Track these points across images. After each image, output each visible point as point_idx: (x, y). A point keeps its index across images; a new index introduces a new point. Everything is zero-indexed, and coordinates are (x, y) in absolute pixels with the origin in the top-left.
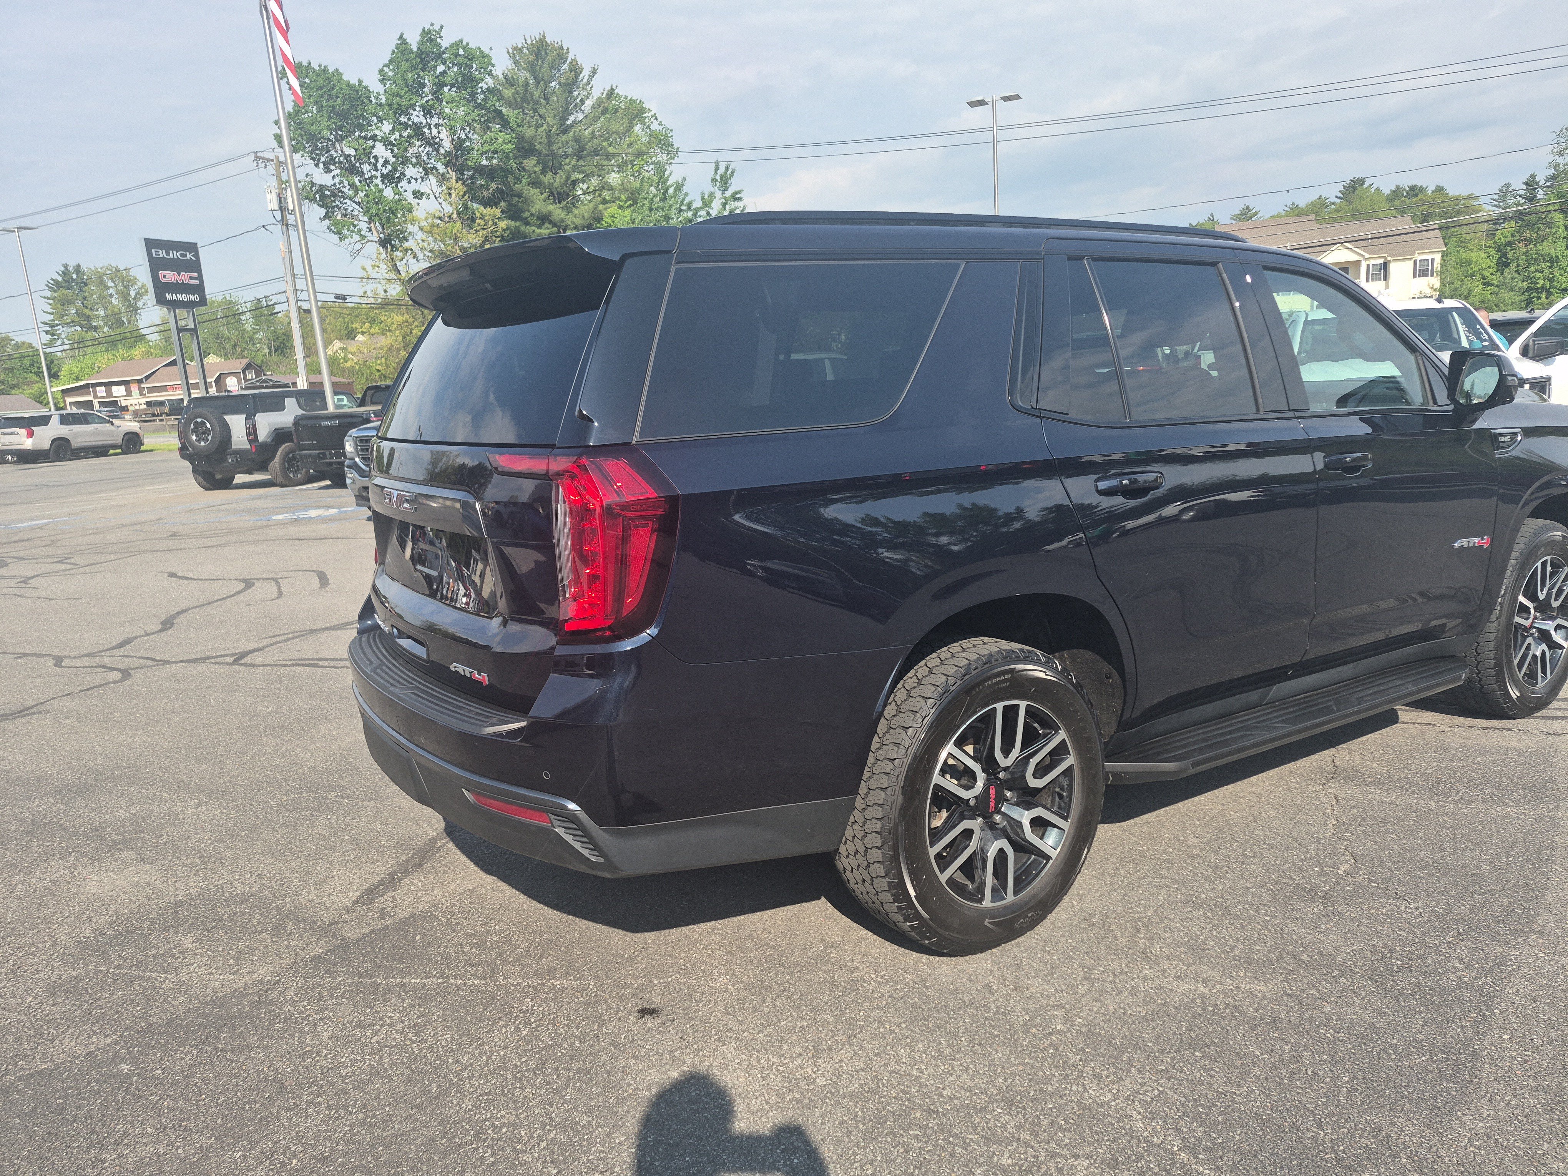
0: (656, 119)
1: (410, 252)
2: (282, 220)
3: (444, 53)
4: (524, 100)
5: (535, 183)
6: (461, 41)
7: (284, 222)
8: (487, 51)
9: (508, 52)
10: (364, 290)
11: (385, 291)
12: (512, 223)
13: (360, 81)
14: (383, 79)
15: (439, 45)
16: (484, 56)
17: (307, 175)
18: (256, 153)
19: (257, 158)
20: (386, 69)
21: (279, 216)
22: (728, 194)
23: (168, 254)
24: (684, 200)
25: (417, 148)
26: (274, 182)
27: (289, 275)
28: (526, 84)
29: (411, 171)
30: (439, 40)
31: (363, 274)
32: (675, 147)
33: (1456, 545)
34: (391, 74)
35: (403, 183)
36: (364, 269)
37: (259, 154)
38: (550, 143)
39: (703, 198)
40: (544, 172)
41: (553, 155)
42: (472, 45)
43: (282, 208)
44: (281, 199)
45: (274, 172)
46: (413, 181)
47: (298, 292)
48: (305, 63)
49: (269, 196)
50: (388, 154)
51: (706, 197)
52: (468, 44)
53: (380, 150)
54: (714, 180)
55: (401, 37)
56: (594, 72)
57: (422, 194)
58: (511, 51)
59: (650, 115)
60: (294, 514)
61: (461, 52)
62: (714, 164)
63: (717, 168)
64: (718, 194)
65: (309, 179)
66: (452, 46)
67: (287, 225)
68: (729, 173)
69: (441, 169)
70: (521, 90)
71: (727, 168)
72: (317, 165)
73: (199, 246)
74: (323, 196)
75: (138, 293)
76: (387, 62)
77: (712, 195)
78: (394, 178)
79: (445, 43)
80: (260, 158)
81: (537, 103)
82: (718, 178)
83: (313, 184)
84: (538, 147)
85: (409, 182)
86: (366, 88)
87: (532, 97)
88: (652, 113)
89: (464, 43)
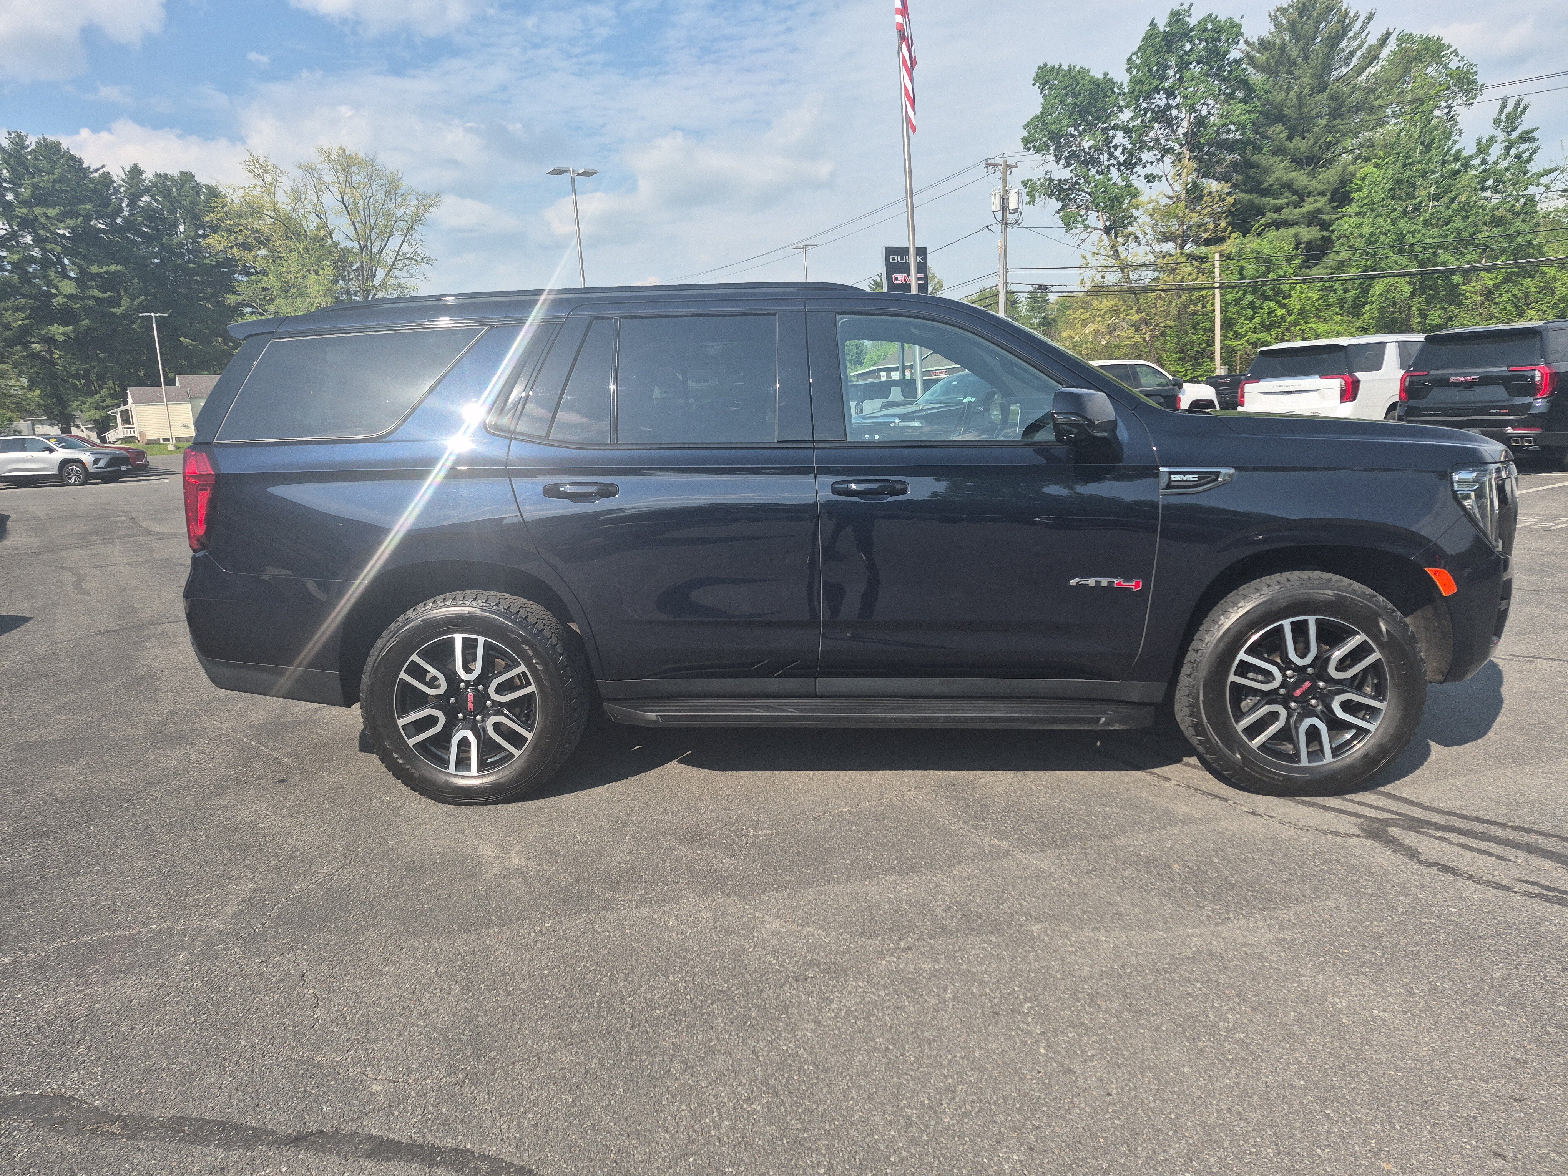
0: (1457, 55)
1: (1132, 237)
2: (1003, 220)
3: (1192, 30)
4: (1279, 62)
5: (1279, 151)
6: (1210, 15)
7: (1004, 222)
8: (1237, 20)
9: (1270, 15)
10: (1081, 277)
11: (1103, 277)
12: (1247, 197)
13: (1106, 74)
14: (1130, 68)
15: (1187, 24)
16: (1233, 25)
17: (1046, 173)
18: (987, 160)
19: (988, 165)
20: (1134, 58)
21: (999, 216)
22: (1514, 135)
23: (901, 259)
24: (1450, 149)
25: (1158, 130)
26: (999, 185)
27: (1002, 270)
28: (1284, 45)
29: (1146, 156)
30: (1187, 19)
31: (1081, 262)
32: (1479, 84)
33: (1073, 582)
34: (1138, 61)
35: (1138, 169)
36: (1084, 257)
37: (992, 161)
38: (1300, 106)
39: (1479, 144)
40: (1290, 138)
41: (1302, 117)
42: (1223, 18)
43: (1004, 208)
44: (1004, 200)
45: (1001, 176)
46: (1148, 165)
47: (1008, 285)
48: (1057, 67)
49: (993, 199)
50: (1126, 141)
51: (1484, 141)
52: (1216, 17)
53: (1120, 138)
54: (1497, 121)
55: (1152, 24)
56: (1370, 17)
57: (1154, 178)
58: (1273, 14)
59: (1448, 52)
61: (1209, 27)
62: (1500, 102)
63: (1504, 106)
64: (1501, 136)
65: (1048, 176)
66: (1199, 23)
67: (1006, 224)
68: (1520, 109)
69: (1177, 147)
70: (1276, 53)
71: (1518, 104)
72: (1057, 162)
73: (928, 251)
74: (1061, 190)
76: (1136, 50)
77: (1492, 140)
78: (1130, 164)
79: (1192, 21)
80: (991, 164)
81: (1294, 64)
82: (1503, 117)
83: (1051, 180)
84: (1287, 111)
85: (1145, 167)
86: (1110, 80)
87: (1289, 58)
88: (1452, 49)
89: (1213, 17)
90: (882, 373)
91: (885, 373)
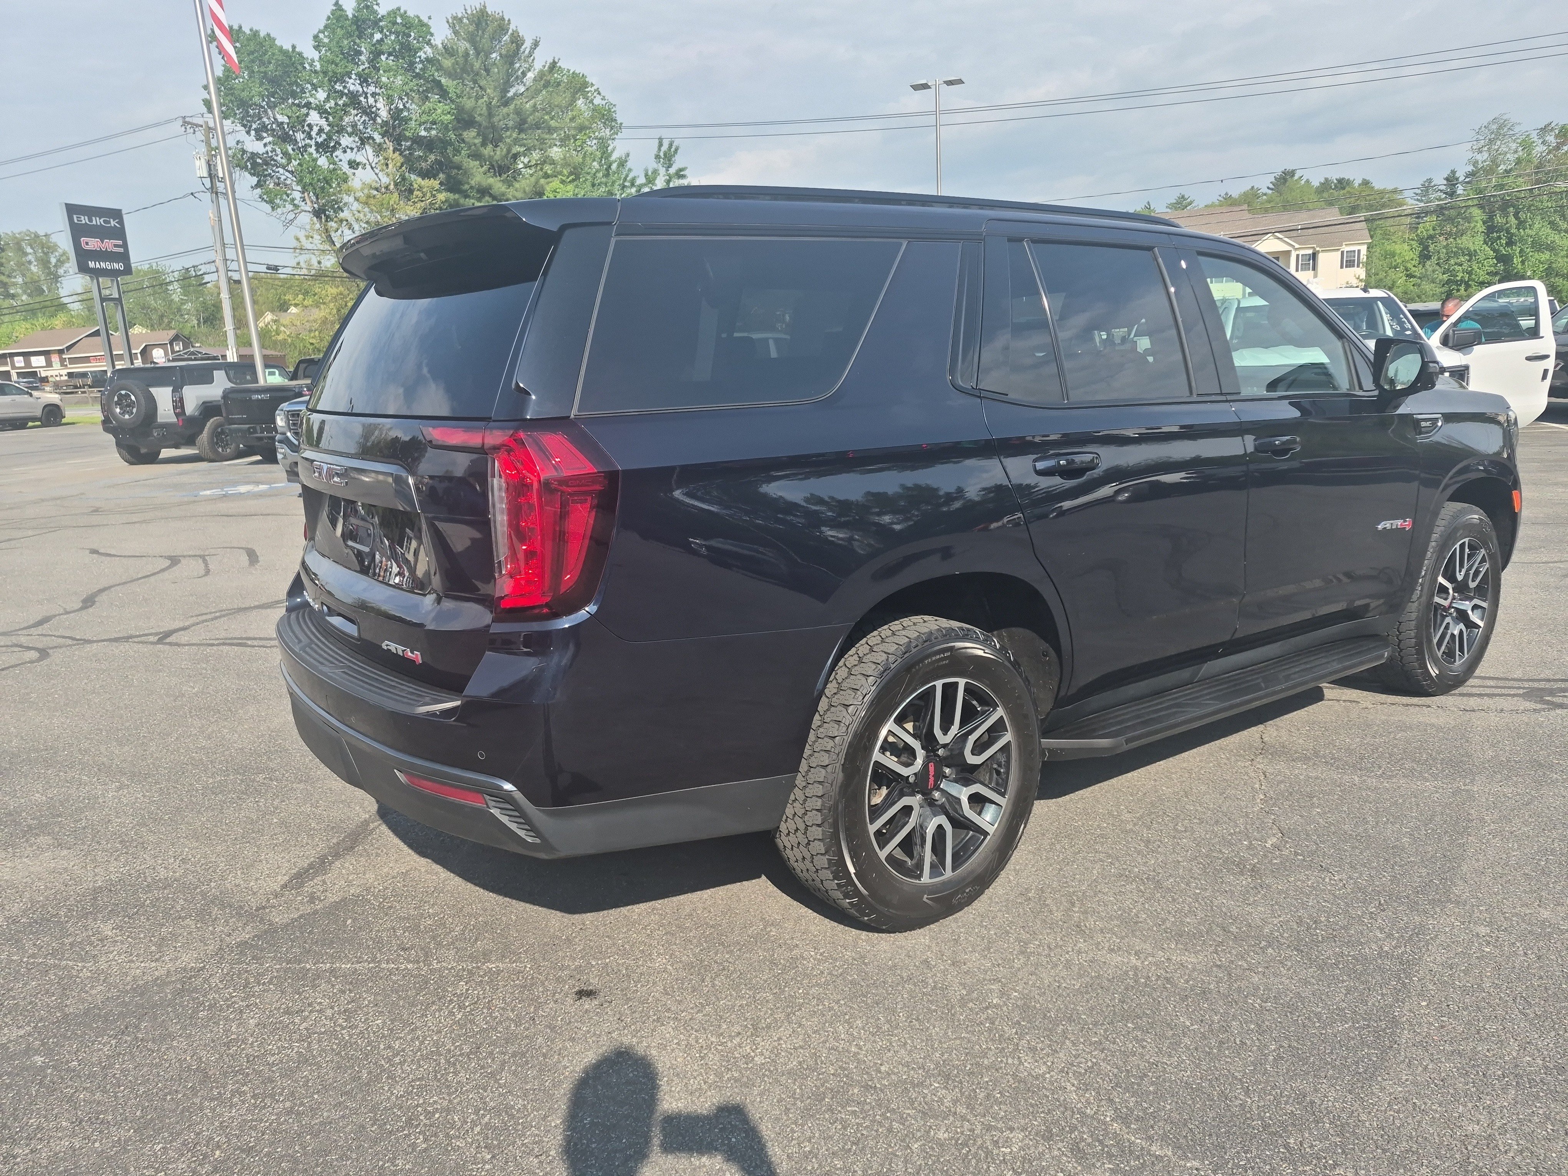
0: (599, 94)
1: (345, 223)
2: (212, 187)
3: (380, 20)
4: (464, 70)
5: (476, 156)
6: (399, 9)
7: (213, 190)
8: (425, 19)
9: (448, 22)
10: (297, 260)
11: (319, 263)
12: (451, 196)
13: (294, 47)
14: (318, 46)
15: (375, 12)
16: (422, 24)
17: (238, 142)
18: (184, 118)
19: (185, 123)
20: (321, 36)
21: (208, 184)
22: (672, 171)
23: (90, 220)
24: (627, 176)
25: (353, 117)
26: (203, 149)
27: (218, 245)
28: (467, 54)
29: (346, 141)
30: (375, 7)
31: (294, 244)
32: (619, 122)
33: (1380, 527)
34: (326, 40)
35: (338, 153)
36: (298, 239)
37: (187, 119)
38: (490, 115)
39: (646, 175)
40: (484, 144)
41: (493, 127)
42: (411, 13)
43: (212, 176)
44: (210, 166)
45: (203, 138)
46: (349, 150)
47: (229, 262)
48: (236, 27)
49: (198, 163)
50: (323, 122)
51: (650, 173)
52: (405, 12)
53: (314, 117)
54: (657, 157)
55: (336, 4)
56: (536, 44)
57: (358, 164)
58: (450, 21)
59: (593, 89)
60: (222, 490)
61: (399, 20)
62: (657, 141)
63: (661, 145)
64: (662, 171)
65: (239, 146)
66: (389, 14)
67: (217, 193)
68: (673, 150)
69: (378, 138)
70: (461, 60)
71: (671, 145)
72: (248, 133)
73: (123, 212)
74: (255, 165)
75: (58, 260)
76: (322, 28)
77: (655, 172)
78: (328, 147)
79: (382, 11)
80: (189, 123)
81: (477, 74)
82: (662, 154)
83: (244, 152)
84: (478, 119)
85: (345, 152)
86: (300, 54)
87: (472, 68)
88: (595, 87)
89: (402, 11)
90: (16, 359)
91: (21, 358)
